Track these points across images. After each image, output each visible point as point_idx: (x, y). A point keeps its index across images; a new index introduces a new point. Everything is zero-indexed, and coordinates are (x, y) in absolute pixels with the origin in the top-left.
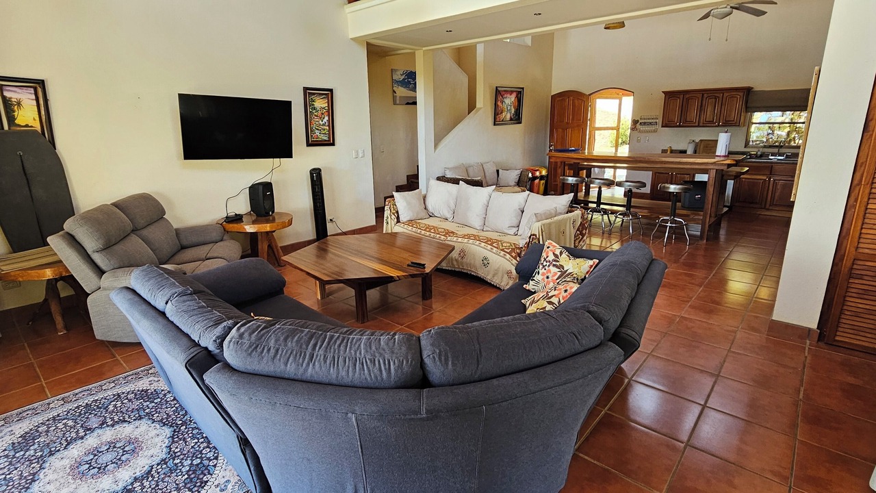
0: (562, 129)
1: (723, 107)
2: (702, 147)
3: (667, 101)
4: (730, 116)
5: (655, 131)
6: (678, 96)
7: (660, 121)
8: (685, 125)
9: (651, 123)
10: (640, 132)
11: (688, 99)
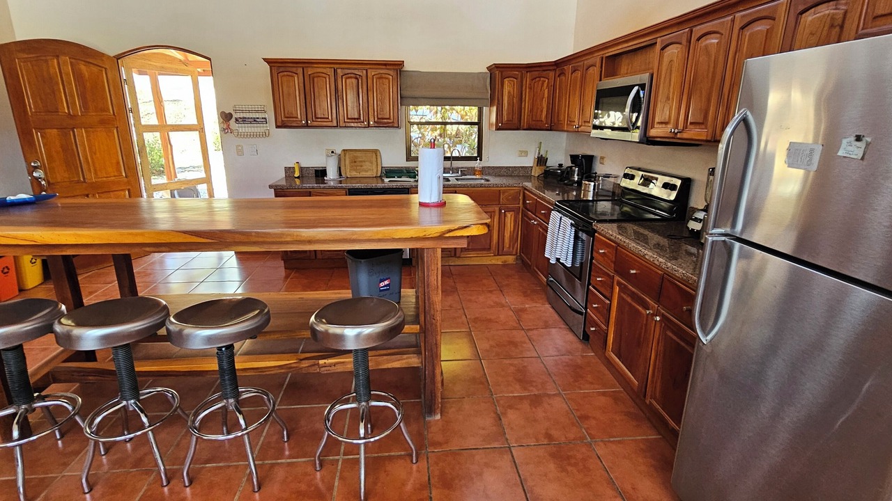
0: (61, 128)
1: (370, 94)
2: (347, 162)
3: (275, 79)
4: (382, 110)
5: (266, 135)
6: (294, 70)
7: (270, 116)
8: (315, 124)
9: (255, 120)
10: (239, 135)
11: (312, 78)
